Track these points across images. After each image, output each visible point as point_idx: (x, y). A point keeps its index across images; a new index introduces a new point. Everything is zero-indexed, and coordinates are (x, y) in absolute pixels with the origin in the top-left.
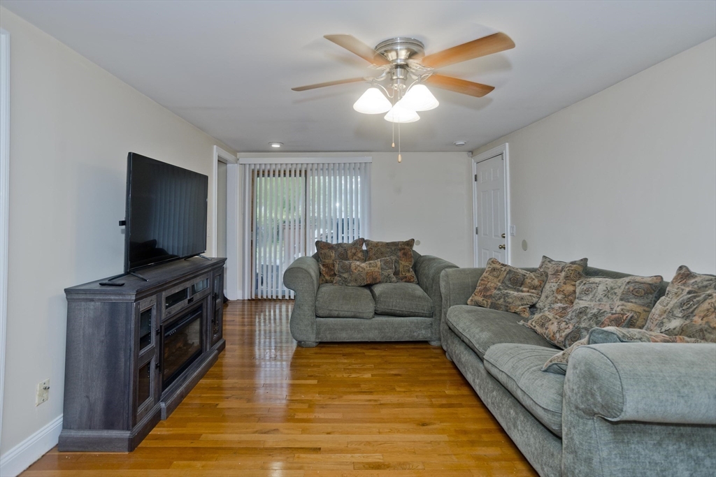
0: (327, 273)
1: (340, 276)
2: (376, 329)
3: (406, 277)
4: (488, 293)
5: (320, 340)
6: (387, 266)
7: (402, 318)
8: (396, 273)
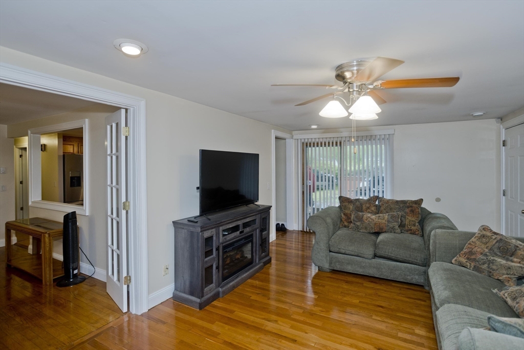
0: (346, 220)
1: (354, 224)
2: (374, 267)
3: (411, 230)
4: (473, 257)
5: (332, 268)
6: (393, 220)
7: (398, 263)
8: (402, 226)
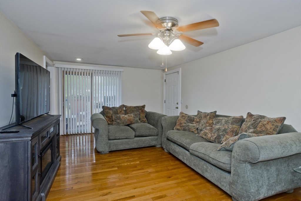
0: (108, 120)
1: (116, 121)
2: (135, 143)
3: (143, 121)
4: (182, 125)
5: (110, 150)
6: (136, 116)
7: (146, 137)
8: (140, 119)
